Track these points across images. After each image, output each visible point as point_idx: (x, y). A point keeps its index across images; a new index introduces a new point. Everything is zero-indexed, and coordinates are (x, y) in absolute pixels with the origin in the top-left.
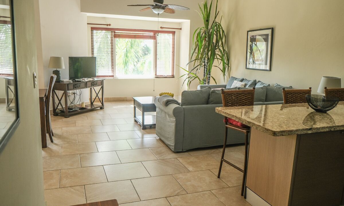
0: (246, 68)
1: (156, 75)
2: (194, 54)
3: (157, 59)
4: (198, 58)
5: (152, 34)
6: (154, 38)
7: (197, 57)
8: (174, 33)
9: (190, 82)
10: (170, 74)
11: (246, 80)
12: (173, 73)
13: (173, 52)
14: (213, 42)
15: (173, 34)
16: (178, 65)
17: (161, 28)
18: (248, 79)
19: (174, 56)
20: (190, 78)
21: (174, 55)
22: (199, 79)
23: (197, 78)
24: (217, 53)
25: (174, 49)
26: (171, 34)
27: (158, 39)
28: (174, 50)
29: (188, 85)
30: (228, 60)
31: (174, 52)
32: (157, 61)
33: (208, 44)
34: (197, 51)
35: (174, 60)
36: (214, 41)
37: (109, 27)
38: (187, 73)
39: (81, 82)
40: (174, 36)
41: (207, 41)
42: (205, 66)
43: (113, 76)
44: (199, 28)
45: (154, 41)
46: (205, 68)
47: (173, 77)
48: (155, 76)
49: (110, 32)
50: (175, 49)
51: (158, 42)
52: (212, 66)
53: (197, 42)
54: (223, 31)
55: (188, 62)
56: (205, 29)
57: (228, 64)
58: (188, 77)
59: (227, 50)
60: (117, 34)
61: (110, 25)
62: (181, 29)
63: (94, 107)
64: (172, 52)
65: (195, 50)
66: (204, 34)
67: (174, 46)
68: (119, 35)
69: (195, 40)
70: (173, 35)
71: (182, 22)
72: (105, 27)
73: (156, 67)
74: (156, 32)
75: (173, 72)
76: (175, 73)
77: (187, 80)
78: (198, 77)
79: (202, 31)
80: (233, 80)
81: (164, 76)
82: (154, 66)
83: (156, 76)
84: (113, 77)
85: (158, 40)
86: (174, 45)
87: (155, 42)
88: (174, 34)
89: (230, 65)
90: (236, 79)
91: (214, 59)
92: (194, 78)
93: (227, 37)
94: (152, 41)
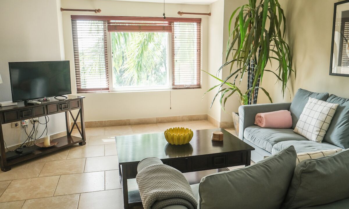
0: (331, 74)
1: (173, 85)
2: (232, 51)
3: (175, 61)
4: (238, 57)
5: (166, 23)
6: (169, 29)
7: (235, 56)
8: (199, 21)
9: (226, 99)
10: (195, 83)
11: (335, 97)
12: (200, 82)
13: (199, 51)
14: (265, 28)
15: (198, 23)
16: (207, 72)
17: (179, 13)
18: (339, 96)
19: (200, 56)
20: (225, 91)
21: (200, 54)
22: (240, 92)
23: (237, 91)
24: (271, 48)
25: (200, 45)
26: (195, 24)
27: (175, 30)
28: (200, 47)
29: (221, 102)
30: (291, 59)
31: (200, 49)
32: (175, 64)
33: (257, 32)
34: (236, 46)
35: (200, 62)
36: (267, 27)
37: (98, 14)
38: (220, 83)
39: (33, 106)
40: (200, 25)
41: (255, 28)
42: (250, 72)
43: (108, 89)
44: (238, 8)
45: (169, 34)
46: (249, 73)
47: (199, 87)
48: (172, 87)
49: (103, 22)
50: (202, 45)
51: (175, 35)
52: (263, 70)
53: (236, 32)
54: (281, 11)
55: (222, 65)
56: (250, 8)
57: (290, 66)
58: (221, 89)
59: (287, 42)
60: (111, 24)
61: (99, 11)
62: (209, 14)
63: (73, 141)
64: (196, 51)
65: (233, 44)
66: (247, 18)
67: (200, 41)
68: (115, 26)
69: (233, 29)
70: (197, 25)
71: (211, 4)
72: (93, 14)
73: (173, 73)
74: (172, 20)
75: (200, 79)
76: (201, 82)
77: (220, 94)
78: (237, 89)
79: (245, 13)
80: (305, 95)
81: (185, 86)
82: (171, 72)
83: (174, 87)
84: (108, 91)
85: (175, 33)
86: (199, 38)
87: (171, 36)
88: (200, 23)
89: (293, 68)
90: (311, 94)
91: (268, 57)
92: (231, 91)
93: (287, 20)
94: (166, 34)
